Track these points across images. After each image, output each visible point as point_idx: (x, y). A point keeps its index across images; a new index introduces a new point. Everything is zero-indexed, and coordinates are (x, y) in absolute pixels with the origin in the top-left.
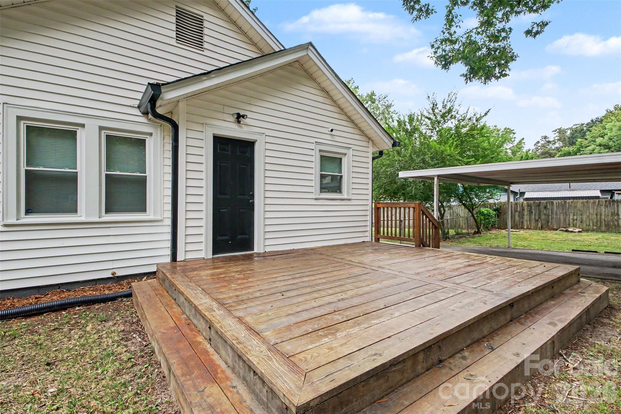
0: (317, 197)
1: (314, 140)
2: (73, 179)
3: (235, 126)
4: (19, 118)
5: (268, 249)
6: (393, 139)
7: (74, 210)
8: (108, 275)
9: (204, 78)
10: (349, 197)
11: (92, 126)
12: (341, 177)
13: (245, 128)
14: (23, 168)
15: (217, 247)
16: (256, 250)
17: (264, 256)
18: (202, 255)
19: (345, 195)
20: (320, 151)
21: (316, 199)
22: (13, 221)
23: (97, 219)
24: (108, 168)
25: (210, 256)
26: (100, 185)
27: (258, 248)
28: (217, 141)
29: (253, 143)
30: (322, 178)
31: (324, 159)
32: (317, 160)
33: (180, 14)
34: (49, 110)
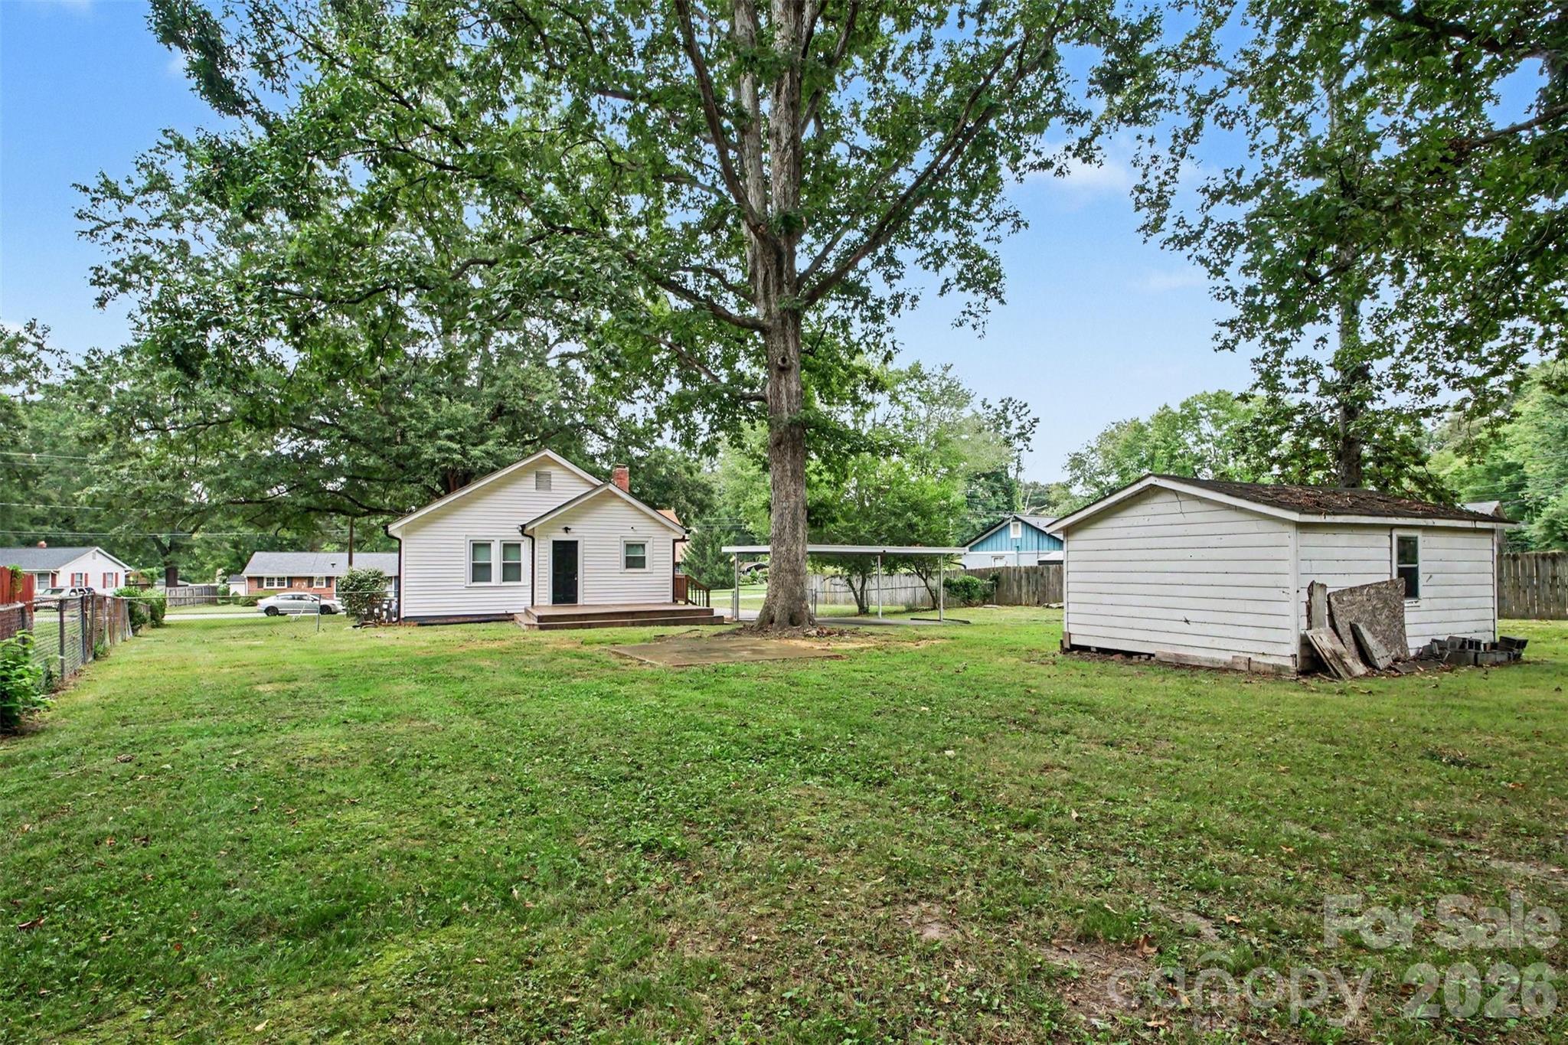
0: (623, 571)
1: (619, 535)
2: (489, 565)
3: (565, 534)
4: (470, 541)
5: (586, 603)
7: (489, 580)
10: (651, 571)
11: (497, 540)
12: (645, 559)
13: (571, 535)
14: (471, 562)
15: (555, 601)
16: (578, 604)
17: (584, 605)
18: (546, 604)
19: (646, 570)
20: (624, 541)
21: (621, 573)
22: (468, 585)
23: (499, 585)
24: (504, 559)
25: (550, 604)
26: (500, 568)
27: (580, 603)
28: (556, 544)
29: (576, 542)
30: (627, 558)
31: (629, 546)
32: (623, 548)
33: (538, 475)
34: (480, 535)
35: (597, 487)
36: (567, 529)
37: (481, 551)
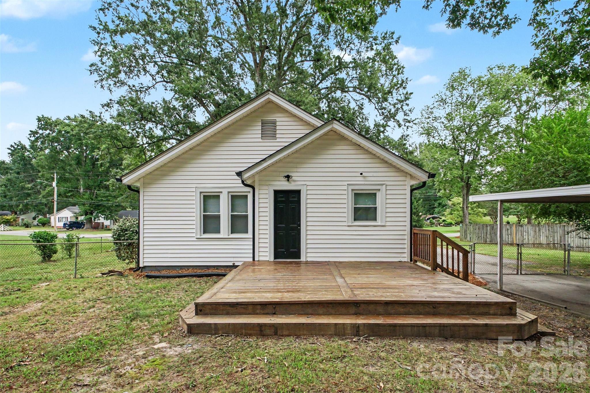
0: (350, 224)
1: (346, 183)
2: (218, 217)
3: (286, 183)
4: (201, 193)
5: (309, 259)
6: (427, 172)
7: (218, 232)
8: (231, 264)
9: (263, 162)
10: (383, 224)
11: (225, 192)
12: (376, 208)
13: (293, 183)
14: (203, 214)
15: (277, 255)
16: (301, 260)
17: (307, 263)
18: (267, 259)
19: (378, 222)
20: (352, 190)
21: (348, 226)
22: (199, 237)
23: (227, 237)
24: (232, 211)
25: (272, 259)
26: (229, 220)
27: (303, 259)
28: (277, 193)
29: (298, 192)
30: (356, 210)
31: (357, 196)
32: (351, 197)
33: (264, 123)
34: (210, 187)
35: (316, 129)
36: (288, 177)
37: (211, 202)
